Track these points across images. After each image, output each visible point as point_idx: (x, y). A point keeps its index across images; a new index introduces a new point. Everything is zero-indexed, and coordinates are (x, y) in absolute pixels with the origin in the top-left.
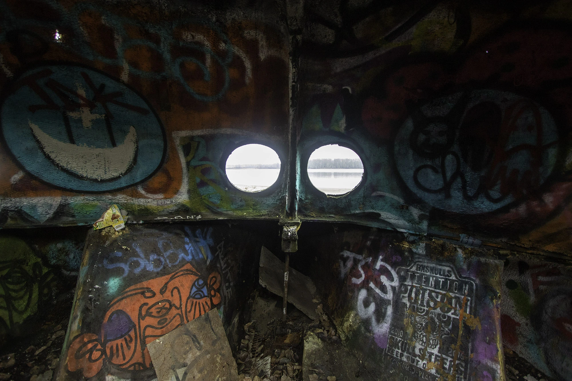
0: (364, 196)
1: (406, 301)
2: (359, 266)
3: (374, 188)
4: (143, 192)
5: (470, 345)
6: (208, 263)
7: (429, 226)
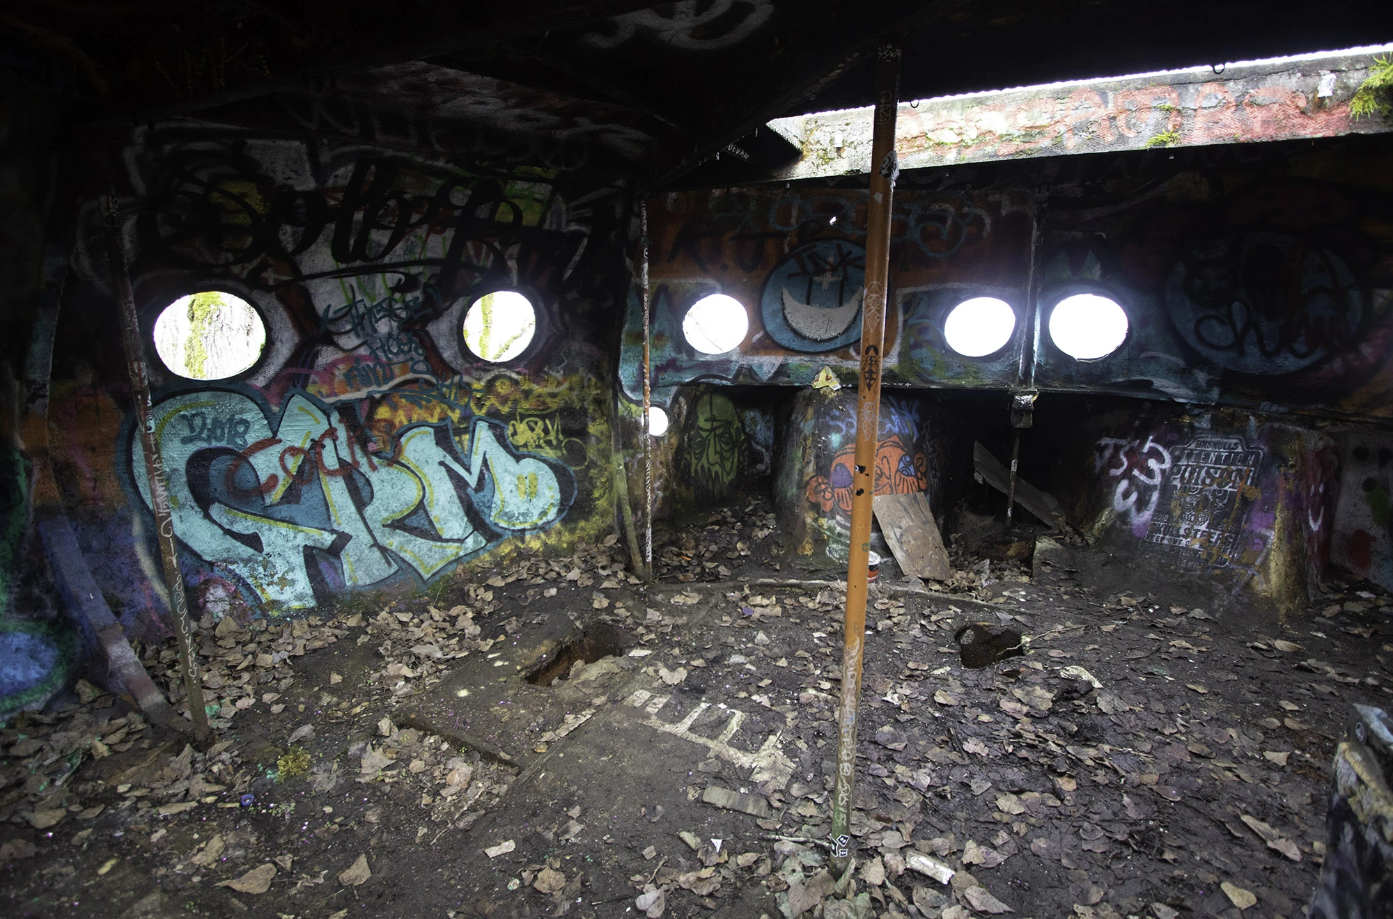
0: (1129, 359)
1: (1177, 483)
2: (1122, 453)
3: (1142, 348)
4: (854, 354)
5: (1245, 516)
6: (914, 440)
7: (1221, 395)
